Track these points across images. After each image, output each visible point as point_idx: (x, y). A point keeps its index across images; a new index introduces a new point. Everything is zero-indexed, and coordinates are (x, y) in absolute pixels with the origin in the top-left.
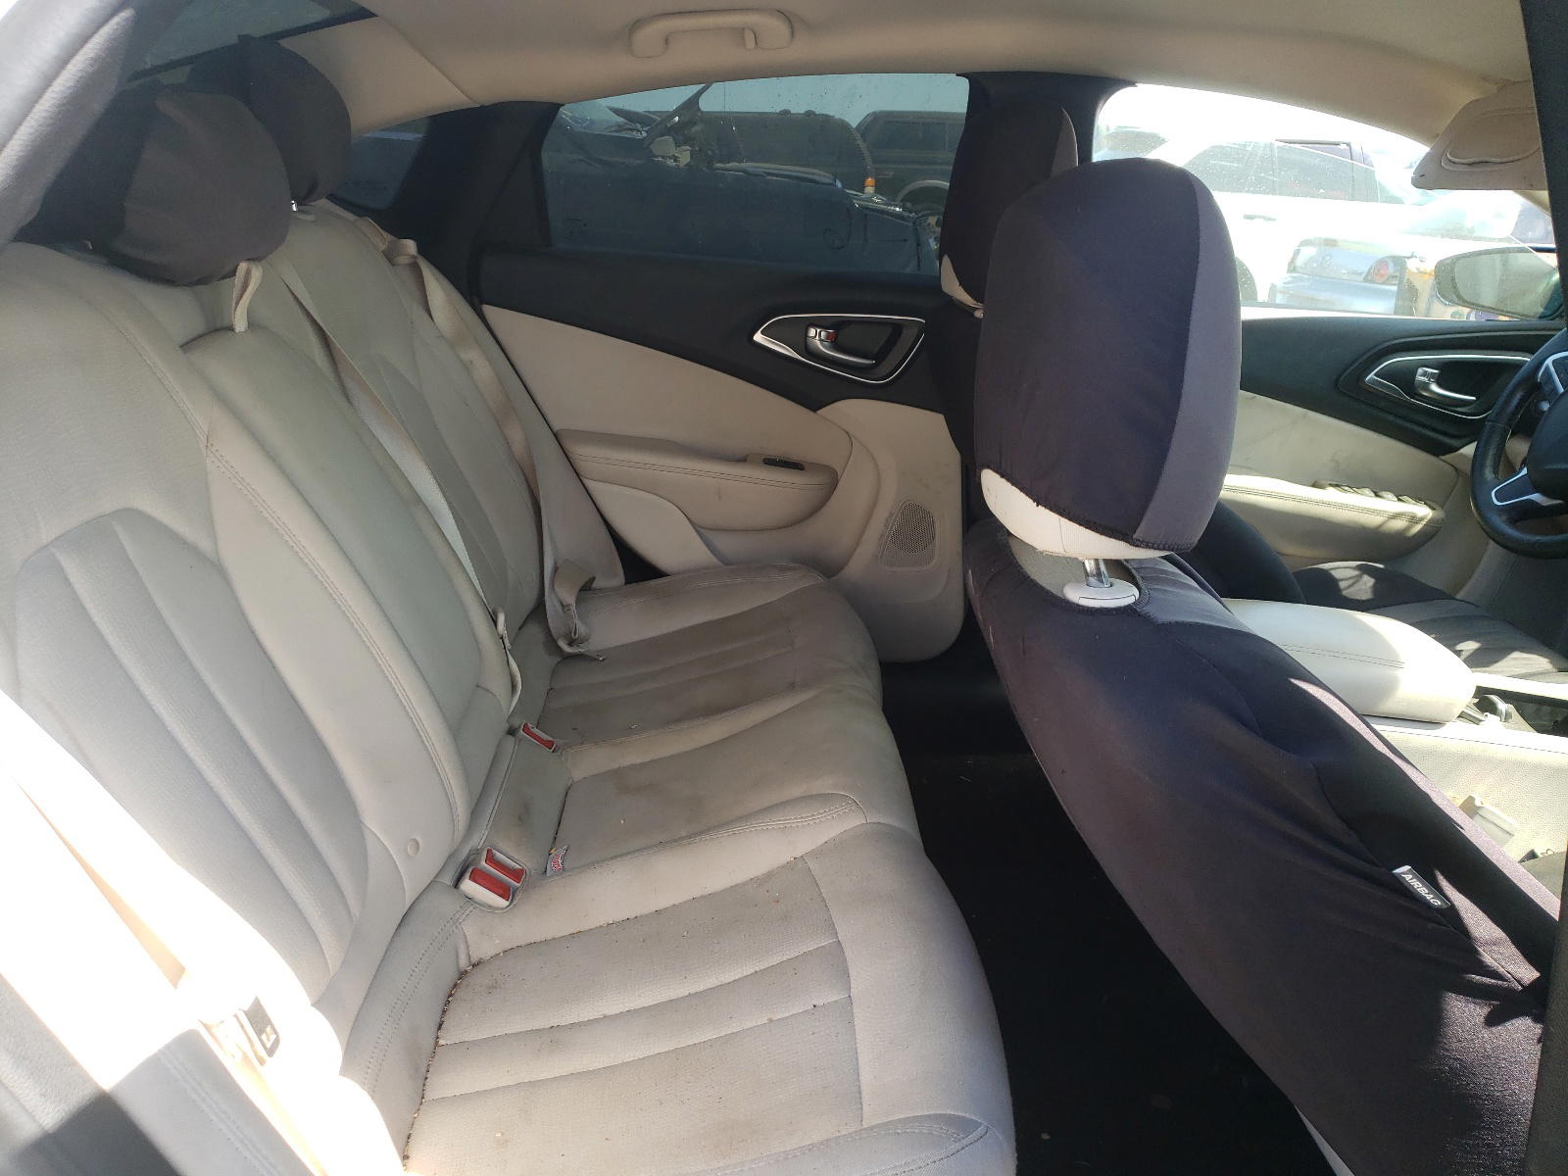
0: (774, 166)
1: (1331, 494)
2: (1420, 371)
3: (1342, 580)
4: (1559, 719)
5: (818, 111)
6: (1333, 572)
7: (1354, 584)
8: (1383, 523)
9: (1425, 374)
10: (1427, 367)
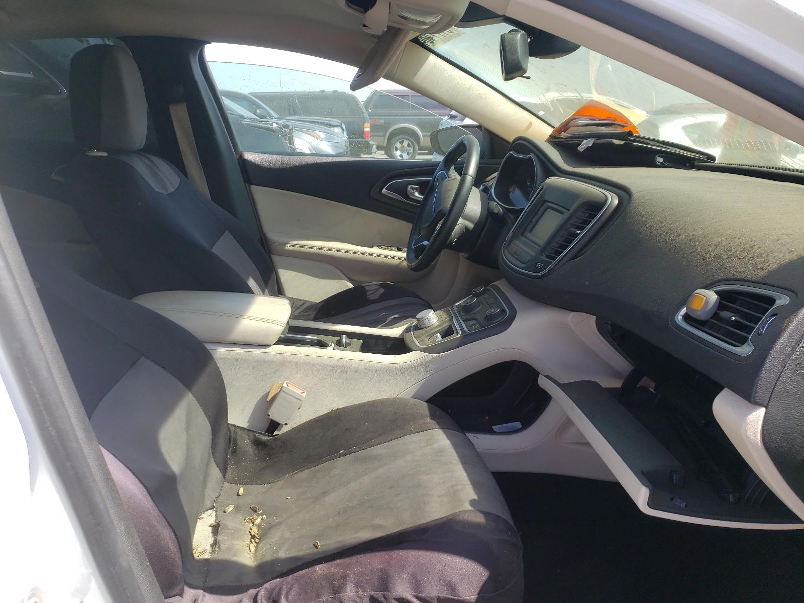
0: (319, 118)
1: (376, 250)
2: (409, 187)
3: (368, 291)
4: (388, 346)
5: (339, 91)
6: (366, 287)
7: (375, 292)
8: (400, 263)
9: (412, 188)
10: (413, 185)
